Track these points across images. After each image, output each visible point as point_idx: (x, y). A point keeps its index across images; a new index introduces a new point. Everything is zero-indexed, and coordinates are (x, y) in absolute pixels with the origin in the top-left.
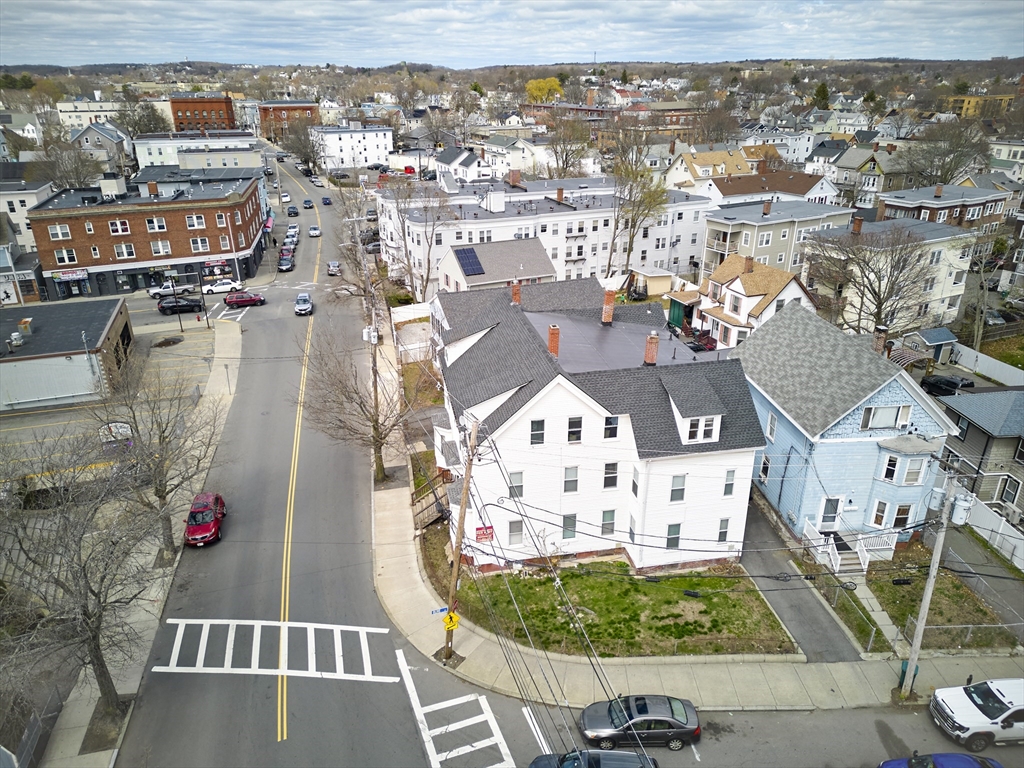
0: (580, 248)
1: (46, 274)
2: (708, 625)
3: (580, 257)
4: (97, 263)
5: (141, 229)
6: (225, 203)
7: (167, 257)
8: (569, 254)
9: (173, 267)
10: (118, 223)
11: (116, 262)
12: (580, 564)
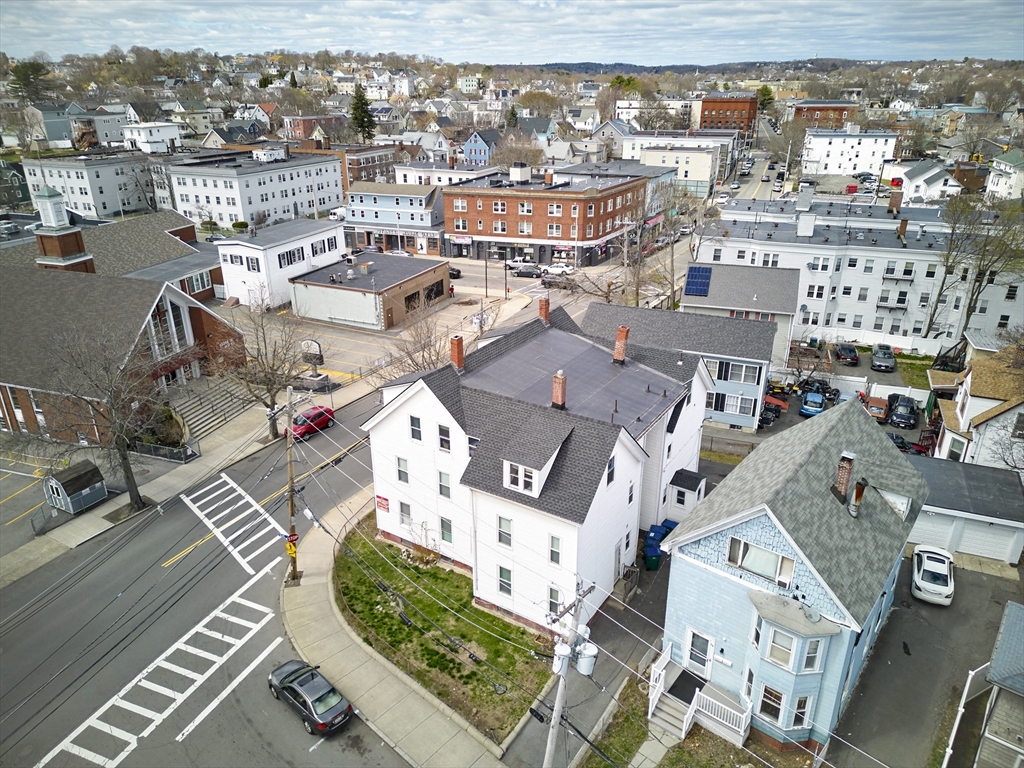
0: (903, 294)
1: (447, 236)
2: (466, 673)
3: (900, 305)
4: (480, 233)
5: (514, 210)
6: (582, 196)
7: (529, 236)
8: (884, 299)
9: (531, 246)
10: (500, 203)
11: (492, 235)
12: (452, 571)
